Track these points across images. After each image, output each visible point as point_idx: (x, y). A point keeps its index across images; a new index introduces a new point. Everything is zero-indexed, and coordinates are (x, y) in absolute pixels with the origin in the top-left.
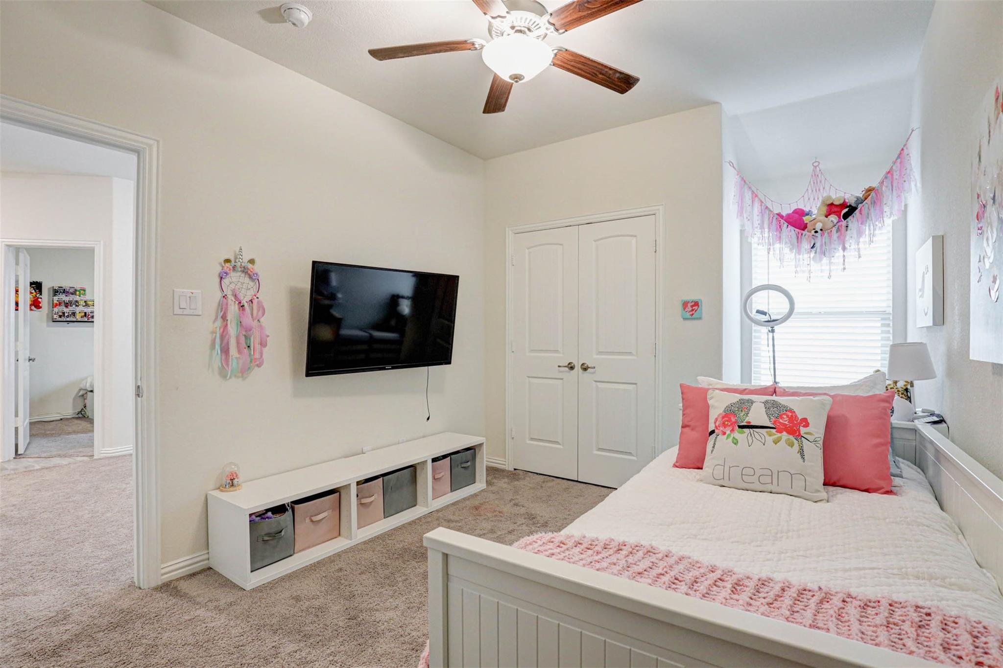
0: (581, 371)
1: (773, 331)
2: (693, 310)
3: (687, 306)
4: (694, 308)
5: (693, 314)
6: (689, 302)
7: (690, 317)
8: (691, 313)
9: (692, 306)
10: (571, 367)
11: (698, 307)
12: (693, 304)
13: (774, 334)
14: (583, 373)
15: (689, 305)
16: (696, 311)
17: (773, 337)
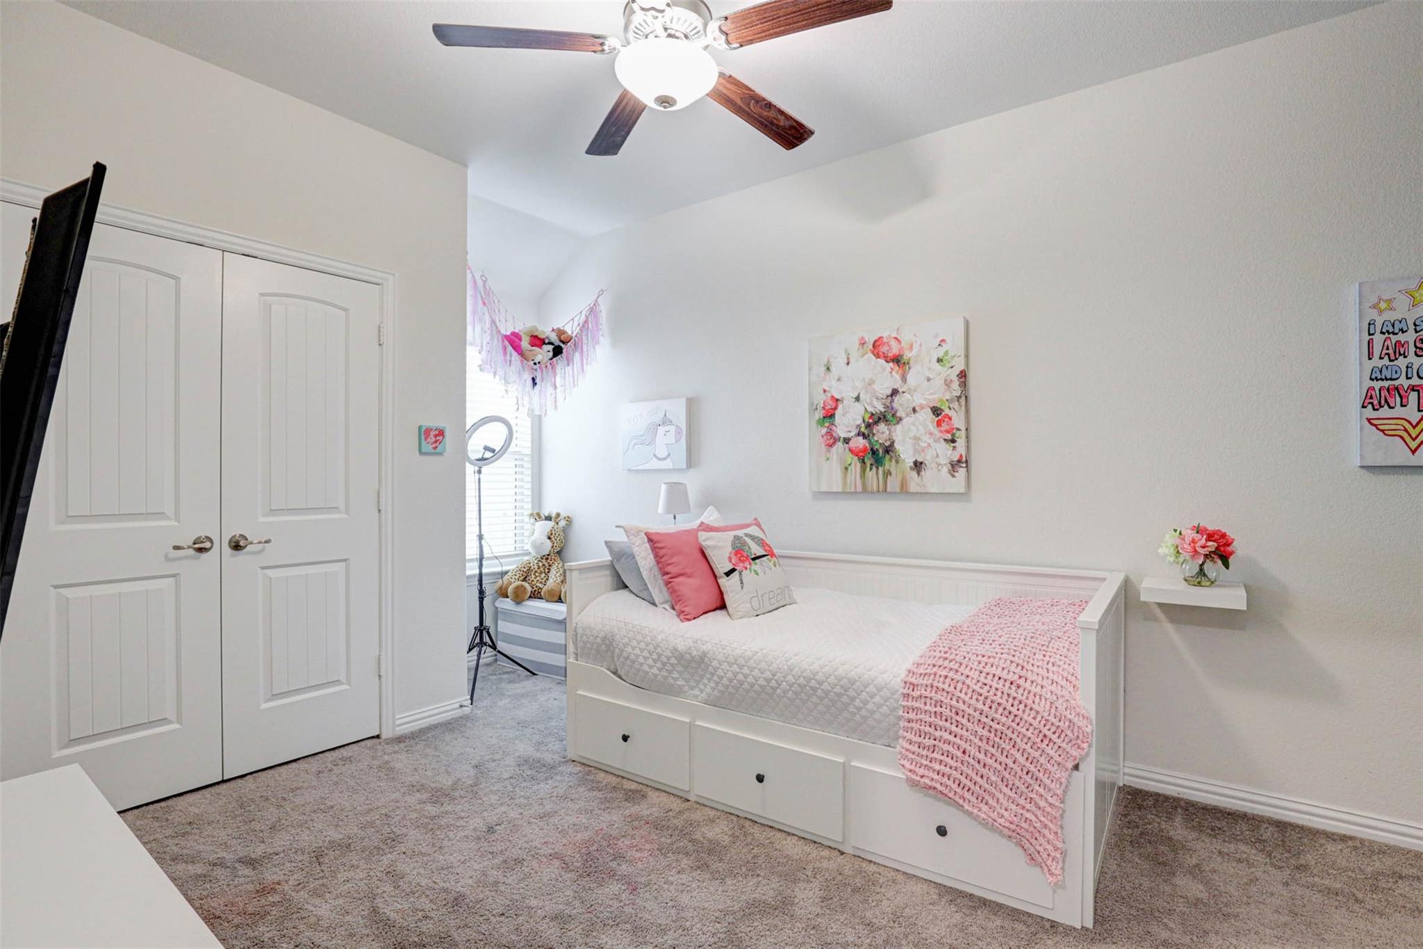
0: (227, 550)
1: (479, 472)
2: (436, 442)
3: (430, 435)
4: (438, 438)
5: (436, 447)
6: (432, 429)
7: (433, 451)
8: (434, 445)
9: (436, 436)
10: (201, 548)
11: (444, 438)
12: (437, 432)
13: (481, 475)
14: (233, 556)
15: (432, 433)
16: (440, 443)
17: (479, 479)
